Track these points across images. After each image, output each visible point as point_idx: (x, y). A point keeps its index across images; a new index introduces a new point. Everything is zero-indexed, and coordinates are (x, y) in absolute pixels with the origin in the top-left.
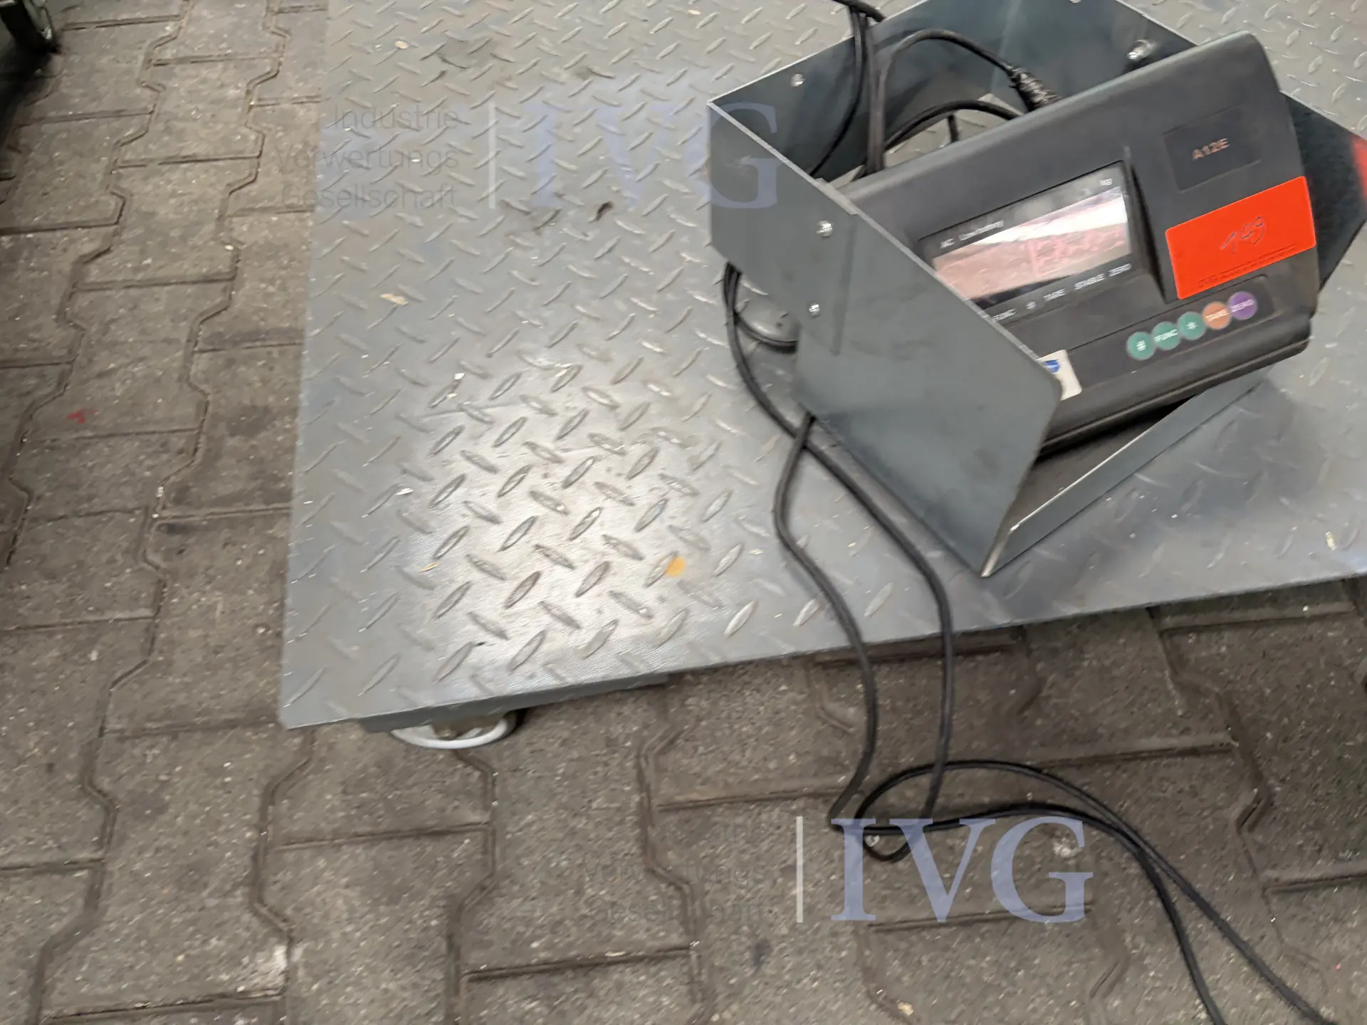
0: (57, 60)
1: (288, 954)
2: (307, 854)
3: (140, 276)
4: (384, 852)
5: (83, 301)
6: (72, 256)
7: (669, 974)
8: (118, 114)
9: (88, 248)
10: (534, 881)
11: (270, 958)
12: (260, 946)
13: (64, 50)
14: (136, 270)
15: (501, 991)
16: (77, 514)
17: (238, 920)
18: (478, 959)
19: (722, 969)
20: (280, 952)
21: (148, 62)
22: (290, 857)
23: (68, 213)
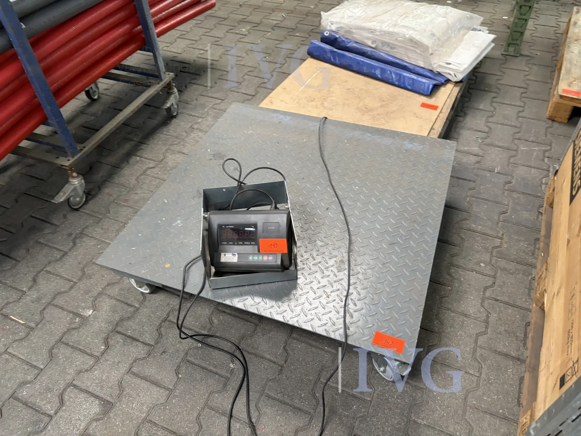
0: (174, 120)
1: (92, 312)
2: (106, 297)
3: (156, 175)
4: (118, 303)
5: (143, 177)
6: (147, 166)
7: (146, 348)
8: (177, 137)
9: (151, 166)
10: (137, 320)
11: (89, 311)
12: (89, 308)
13: (177, 118)
14: (156, 174)
15: (118, 335)
16: (113, 219)
17: (89, 302)
18: (119, 329)
19: (155, 352)
20: (91, 311)
21: (191, 127)
22: (104, 296)
23: (153, 157)
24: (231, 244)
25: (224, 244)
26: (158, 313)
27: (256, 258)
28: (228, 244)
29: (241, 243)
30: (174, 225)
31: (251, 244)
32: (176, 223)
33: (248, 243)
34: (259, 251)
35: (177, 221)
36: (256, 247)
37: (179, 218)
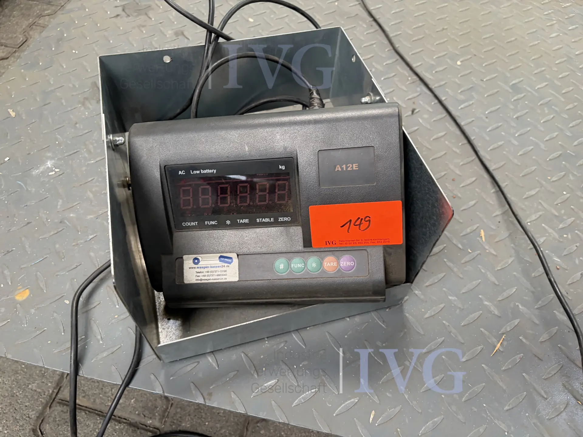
24: (214, 227)
25: (189, 228)
26: (33, 386)
27: (297, 264)
28: (202, 227)
29: (246, 221)
30: (35, 172)
31: (276, 223)
32: (42, 168)
33: (267, 220)
34: (307, 243)
35: (43, 162)
36: (297, 231)
37: (49, 154)
